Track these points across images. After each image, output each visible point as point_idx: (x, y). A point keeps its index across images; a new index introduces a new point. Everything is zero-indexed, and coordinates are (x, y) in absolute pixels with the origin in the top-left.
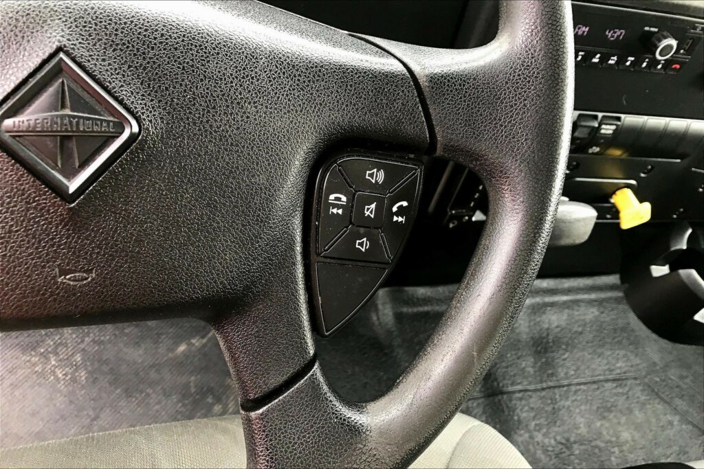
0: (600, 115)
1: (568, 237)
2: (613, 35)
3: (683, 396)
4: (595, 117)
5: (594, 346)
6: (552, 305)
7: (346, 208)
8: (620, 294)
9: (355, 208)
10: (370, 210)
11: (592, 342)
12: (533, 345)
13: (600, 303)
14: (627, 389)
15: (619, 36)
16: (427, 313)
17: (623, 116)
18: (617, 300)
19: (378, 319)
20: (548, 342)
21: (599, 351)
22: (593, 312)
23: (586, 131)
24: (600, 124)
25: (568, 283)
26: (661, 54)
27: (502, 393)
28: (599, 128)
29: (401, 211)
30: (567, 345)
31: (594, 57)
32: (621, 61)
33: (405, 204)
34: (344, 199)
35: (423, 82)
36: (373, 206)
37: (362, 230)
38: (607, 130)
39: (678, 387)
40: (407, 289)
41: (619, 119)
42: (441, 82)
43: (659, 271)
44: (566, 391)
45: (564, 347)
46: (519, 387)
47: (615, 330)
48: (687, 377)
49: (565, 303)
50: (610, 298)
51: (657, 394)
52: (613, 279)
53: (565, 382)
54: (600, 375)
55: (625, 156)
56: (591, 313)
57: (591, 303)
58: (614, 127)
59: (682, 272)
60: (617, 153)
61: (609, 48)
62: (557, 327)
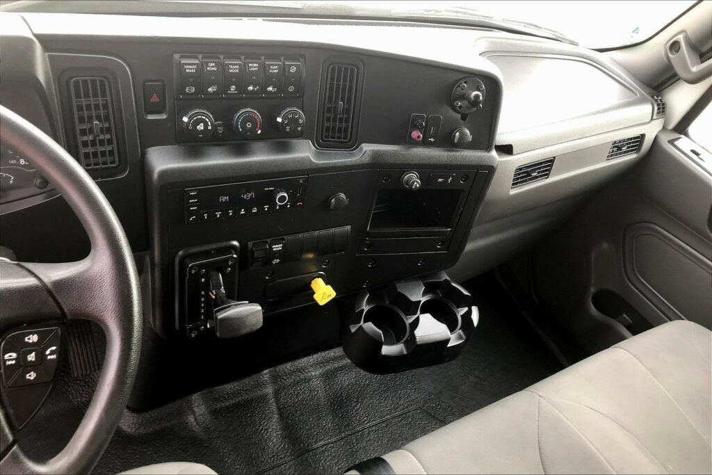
0: (269, 240)
1: (245, 328)
2: (248, 196)
4: (266, 242)
5: (380, 393)
7: (17, 359)
10: (31, 356)
15: (251, 197)
16: (238, 404)
17: (285, 237)
19: (196, 420)
20: (342, 399)
21: (385, 395)
24: (270, 246)
26: (280, 202)
27: (308, 451)
28: (271, 248)
29: (53, 353)
30: (358, 397)
31: (241, 211)
32: (261, 209)
33: (54, 348)
34: (14, 355)
35: (49, 285)
37: (29, 368)
38: (278, 247)
40: (220, 388)
41: (283, 239)
42: (60, 283)
43: (355, 327)
45: (355, 400)
46: (322, 443)
48: (456, 397)
54: (387, 414)
58: (281, 245)
59: (365, 326)
61: (248, 205)
62: (348, 385)
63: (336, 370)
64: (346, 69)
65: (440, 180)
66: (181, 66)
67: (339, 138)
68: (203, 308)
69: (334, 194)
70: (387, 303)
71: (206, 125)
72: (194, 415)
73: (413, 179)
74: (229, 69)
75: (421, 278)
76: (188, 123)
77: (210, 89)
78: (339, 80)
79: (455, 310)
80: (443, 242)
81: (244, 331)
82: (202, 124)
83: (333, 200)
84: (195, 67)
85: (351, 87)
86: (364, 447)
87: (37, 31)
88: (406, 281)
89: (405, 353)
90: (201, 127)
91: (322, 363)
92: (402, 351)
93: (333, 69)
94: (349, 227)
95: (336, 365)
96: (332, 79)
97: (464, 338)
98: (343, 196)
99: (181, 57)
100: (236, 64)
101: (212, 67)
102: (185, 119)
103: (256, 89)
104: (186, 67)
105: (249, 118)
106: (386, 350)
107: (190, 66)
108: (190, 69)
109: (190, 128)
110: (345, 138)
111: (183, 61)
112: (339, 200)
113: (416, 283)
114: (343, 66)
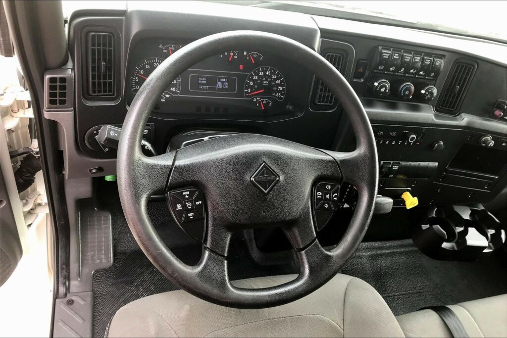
0: (392, 162)
3: (453, 300)
4: (390, 163)
5: (405, 276)
6: (382, 255)
7: (322, 196)
8: (416, 249)
9: (323, 196)
10: (328, 196)
11: (404, 274)
12: (374, 276)
13: (406, 253)
14: (424, 297)
17: (401, 162)
18: (415, 252)
20: (381, 274)
21: (408, 278)
22: (403, 258)
23: (387, 169)
24: (392, 166)
25: (388, 244)
26: (411, 140)
28: (392, 167)
29: (335, 196)
30: (391, 275)
31: (387, 141)
32: (397, 143)
33: (336, 194)
34: (321, 193)
35: (338, 162)
36: (328, 195)
37: (326, 202)
38: (395, 168)
39: (450, 295)
42: (343, 162)
43: (425, 227)
44: (393, 298)
45: (389, 276)
47: (415, 267)
49: (388, 253)
50: (412, 251)
51: (440, 300)
52: (410, 241)
53: (392, 294)
54: (409, 290)
55: (404, 178)
56: (402, 259)
57: (401, 253)
58: (398, 167)
59: (434, 226)
60: (401, 177)
61: (392, 139)
62: (385, 266)
63: (378, 255)
64: (466, 67)
65: (504, 144)
66: (381, 53)
67: (449, 108)
68: (346, 195)
69: (437, 142)
70: (444, 216)
71: (386, 89)
72: (294, 262)
73: (488, 140)
74: (405, 58)
75: (469, 206)
76: (377, 87)
77: (391, 69)
78: (460, 73)
79: (486, 230)
80: (490, 184)
81: (382, 212)
82: (384, 88)
83: (436, 145)
84: (388, 55)
85: (466, 78)
86: (395, 307)
87: (321, 27)
88: (459, 205)
89: (456, 249)
90: (383, 90)
91: (370, 248)
92: (453, 247)
93: (459, 66)
94: (437, 164)
95: (378, 252)
96: (456, 72)
97: (493, 248)
98: (442, 143)
99: (382, 49)
100: (409, 56)
101: (396, 56)
102: (376, 84)
103: (414, 72)
104: (384, 54)
105: (408, 89)
106: (445, 245)
107: (386, 54)
108: (386, 56)
109: (378, 89)
110: (452, 108)
111: (383, 51)
112: (439, 145)
113: (465, 207)
114: (465, 65)
